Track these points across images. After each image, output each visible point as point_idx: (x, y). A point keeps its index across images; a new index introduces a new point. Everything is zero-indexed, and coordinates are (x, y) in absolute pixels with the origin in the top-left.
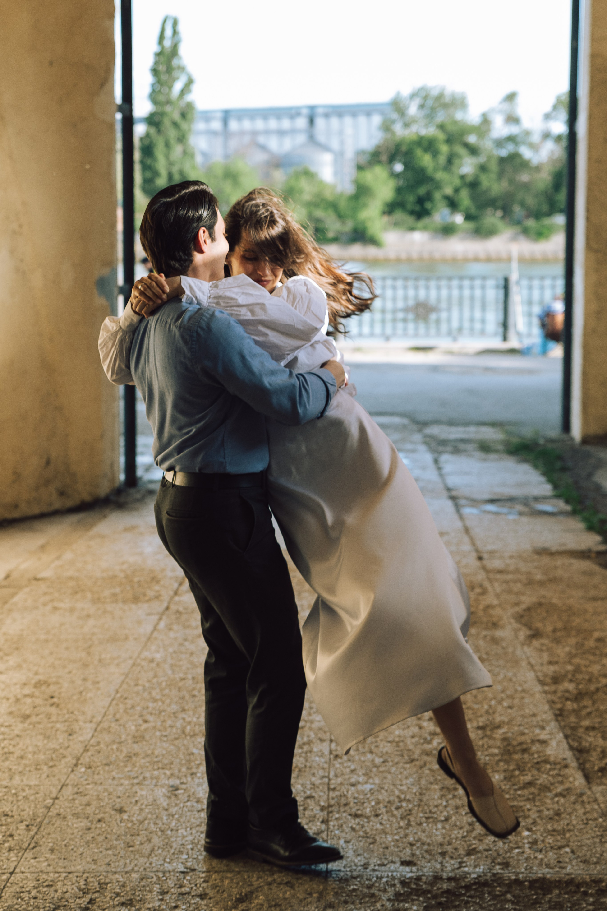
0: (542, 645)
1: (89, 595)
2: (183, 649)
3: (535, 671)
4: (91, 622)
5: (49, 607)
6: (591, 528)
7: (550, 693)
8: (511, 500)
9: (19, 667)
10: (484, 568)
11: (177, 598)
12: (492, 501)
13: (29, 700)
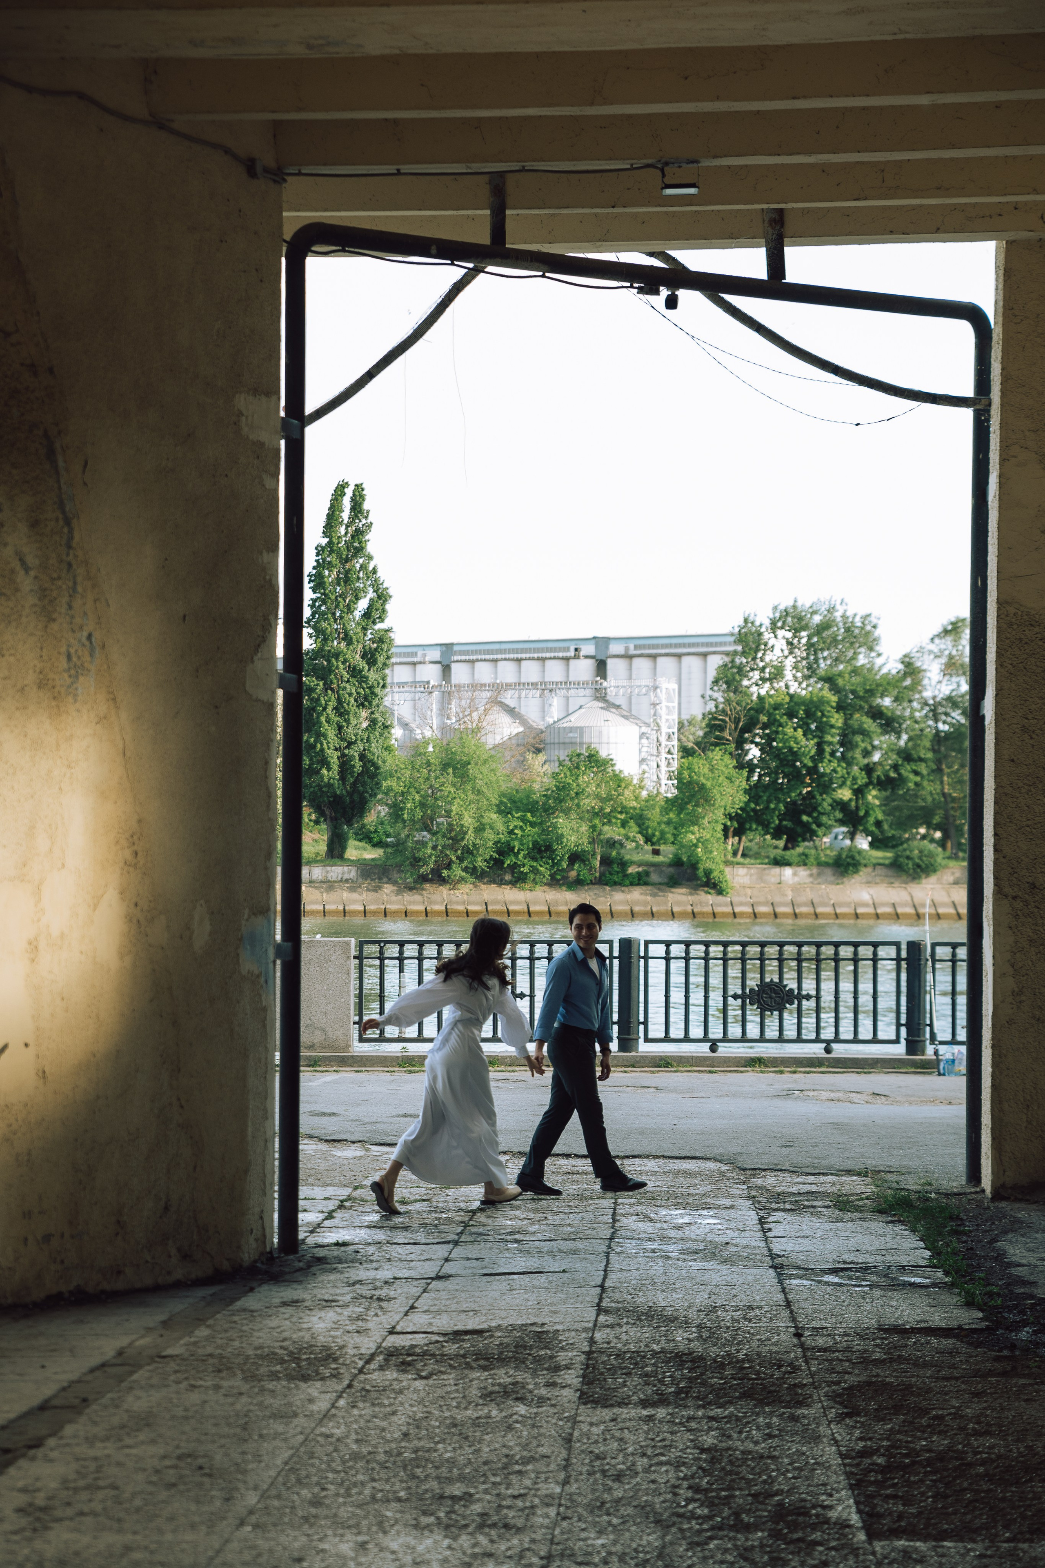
0: (857, 1422)
1: (239, 1372)
2: (371, 1425)
3: (838, 1446)
4: (244, 1399)
5: (184, 1384)
6: (969, 1304)
7: (850, 1465)
8: (866, 1269)
9: (153, 1442)
10: (802, 1345)
11: (362, 1377)
12: (834, 1271)
13: (172, 1471)
